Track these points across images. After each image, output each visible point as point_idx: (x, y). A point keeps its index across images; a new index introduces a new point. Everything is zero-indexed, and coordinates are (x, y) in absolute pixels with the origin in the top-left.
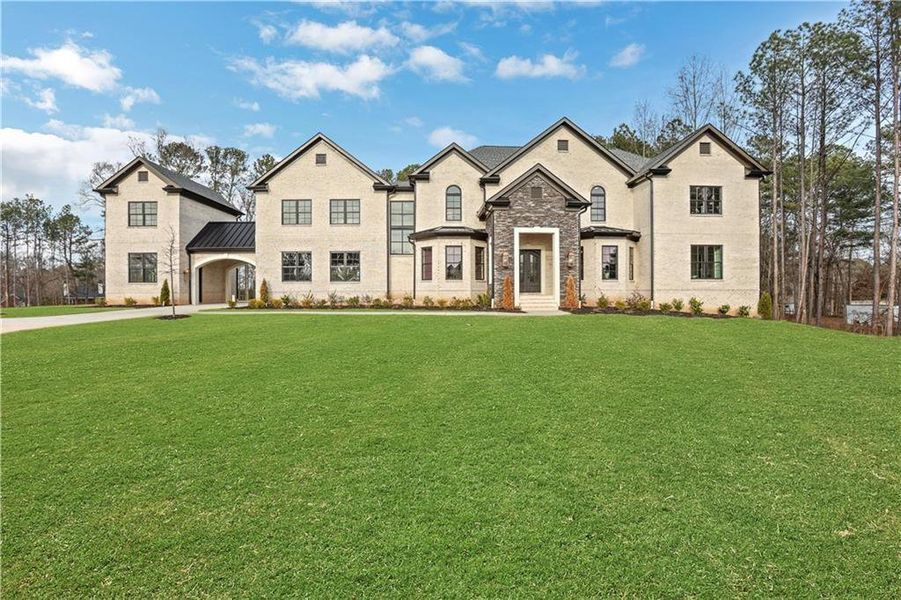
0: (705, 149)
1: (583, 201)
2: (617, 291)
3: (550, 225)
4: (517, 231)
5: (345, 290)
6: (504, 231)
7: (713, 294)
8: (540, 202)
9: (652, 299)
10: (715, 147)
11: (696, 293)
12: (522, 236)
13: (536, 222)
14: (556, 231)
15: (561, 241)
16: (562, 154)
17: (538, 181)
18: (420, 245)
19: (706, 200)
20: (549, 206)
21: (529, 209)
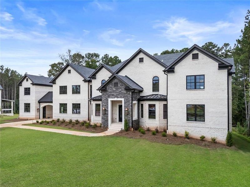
2: (155, 124)
3: (121, 97)
6: (105, 100)
8: (117, 88)
13: (116, 96)
14: (123, 99)
16: (141, 64)
17: (117, 80)
20: (120, 90)
21: (114, 91)
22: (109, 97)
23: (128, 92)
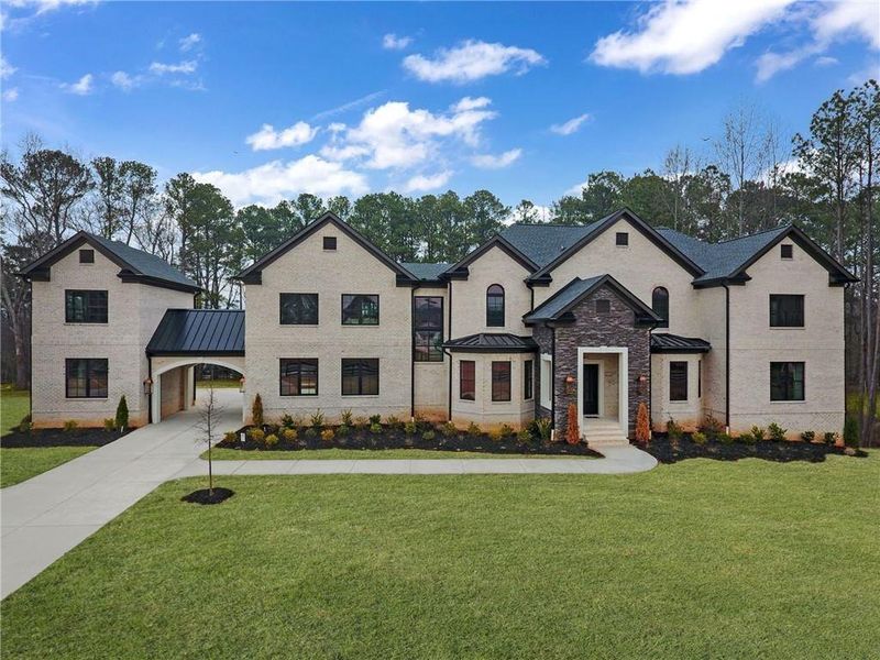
0: (787, 253)
1: (657, 318)
2: (686, 414)
3: (618, 344)
4: (581, 351)
5: (361, 408)
6: (566, 351)
7: (794, 418)
8: (607, 318)
9: (728, 424)
10: (797, 251)
11: (777, 417)
12: (586, 356)
13: (603, 340)
14: (624, 351)
15: (629, 362)
16: (621, 249)
17: (605, 294)
18: (458, 357)
19: (787, 311)
20: (617, 322)
21: (596, 326)
22: (579, 342)
23: (641, 331)
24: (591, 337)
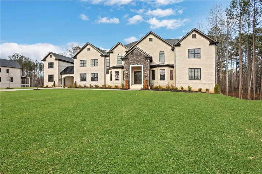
0: (194, 36)
1: (149, 56)
3: (140, 64)
4: (131, 66)
6: (127, 66)
8: (137, 57)
9: (175, 86)
10: (198, 36)
11: (190, 84)
12: (132, 68)
13: (136, 63)
14: (142, 66)
15: (144, 69)
16: (151, 42)
17: (137, 51)
19: (194, 53)
20: (140, 58)
21: (134, 60)
22: (130, 64)
23: (147, 60)
24: (133, 62)
